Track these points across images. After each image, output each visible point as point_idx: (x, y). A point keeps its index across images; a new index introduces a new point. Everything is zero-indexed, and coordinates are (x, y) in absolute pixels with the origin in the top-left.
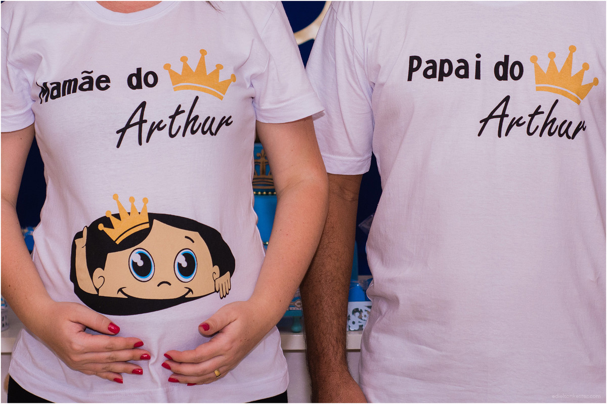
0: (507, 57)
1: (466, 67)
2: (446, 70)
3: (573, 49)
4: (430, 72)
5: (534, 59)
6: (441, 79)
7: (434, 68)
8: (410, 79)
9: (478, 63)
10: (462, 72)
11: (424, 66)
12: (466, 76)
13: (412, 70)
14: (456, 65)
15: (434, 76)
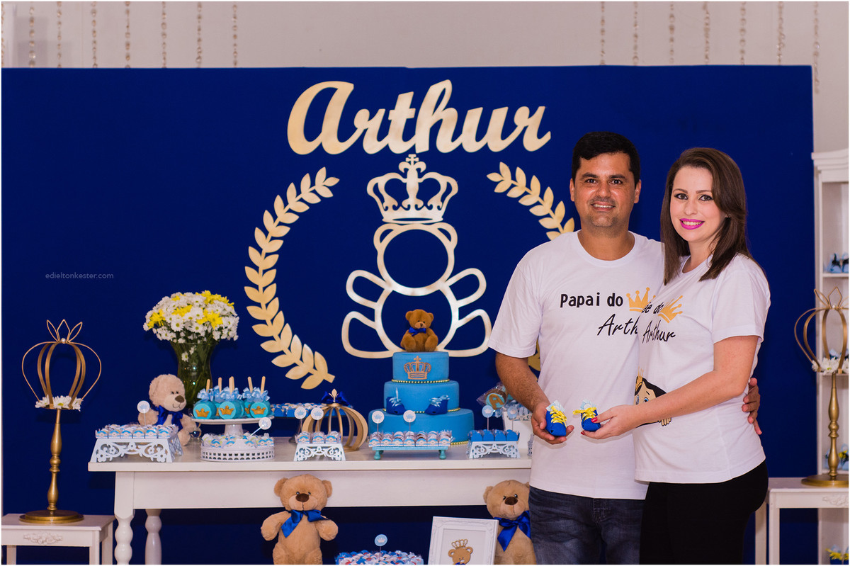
0: (614, 294)
1: (592, 300)
2: (581, 302)
3: (648, 289)
4: (572, 303)
5: (628, 295)
6: (578, 306)
7: (574, 300)
8: (561, 307)
9: (598, 297)
10: (589, 302)
11: (569, 299)
12: (592, 304)
13: (562, 302)
14: (586, 299)
15: (574, 305)
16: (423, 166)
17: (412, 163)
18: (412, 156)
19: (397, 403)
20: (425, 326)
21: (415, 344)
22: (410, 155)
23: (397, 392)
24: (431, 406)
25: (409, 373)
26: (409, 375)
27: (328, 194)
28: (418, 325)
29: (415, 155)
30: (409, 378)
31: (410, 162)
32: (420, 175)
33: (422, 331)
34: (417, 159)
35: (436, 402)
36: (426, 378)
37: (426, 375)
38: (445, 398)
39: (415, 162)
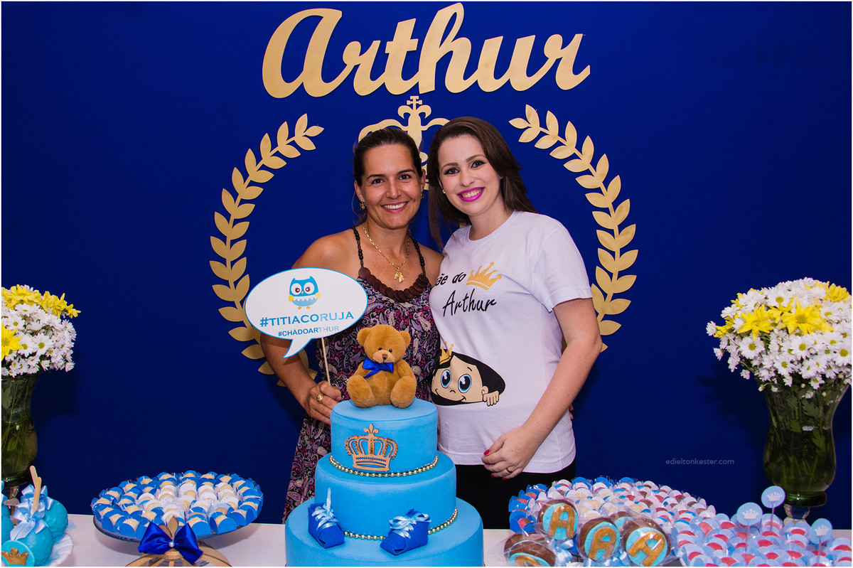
16: (427, 110)
17: (414, 106)
18: (414, 98)
19: (328, 522)
20: (391, 358)
21: (371, 395)
22: (411, 98)
23: (329, 501)
24: (392, 533)
25: (354, 456)
26: (355, 460)
27: (310, 146)
28: (378, 356)
29: (417, 97)
30: (355, 466)
31: (411, 106)
32: (424, 122)
33: (387, 367)
34: (420, 102)
35: (405, 526)
36: (387, 469)
37: (387, 463)
38: (422, 519)
39: (418, 106)
